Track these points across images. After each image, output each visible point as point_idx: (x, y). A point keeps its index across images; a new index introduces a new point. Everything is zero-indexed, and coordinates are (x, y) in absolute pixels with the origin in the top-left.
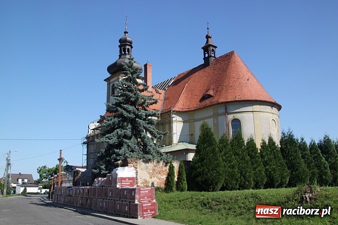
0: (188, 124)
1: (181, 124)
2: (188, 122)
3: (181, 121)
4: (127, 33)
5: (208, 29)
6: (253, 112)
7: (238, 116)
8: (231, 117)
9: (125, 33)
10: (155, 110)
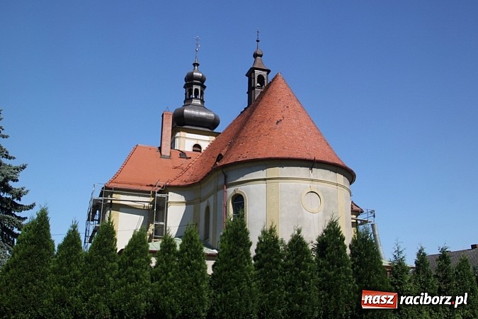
0: (193, 206)
1: (183, 207)
2: (193, 203)
3: (183, 202)
4: (198, 65)
5: (258, 41)
6: (265, 179)
7: (241, 189)
8: (231, 191)
9: (194, 65)
10: (151, 185)
